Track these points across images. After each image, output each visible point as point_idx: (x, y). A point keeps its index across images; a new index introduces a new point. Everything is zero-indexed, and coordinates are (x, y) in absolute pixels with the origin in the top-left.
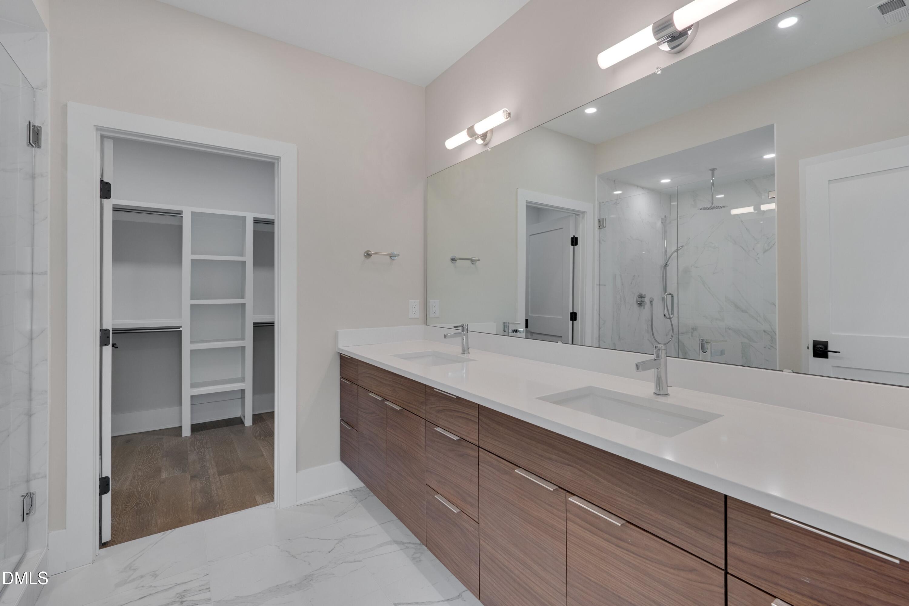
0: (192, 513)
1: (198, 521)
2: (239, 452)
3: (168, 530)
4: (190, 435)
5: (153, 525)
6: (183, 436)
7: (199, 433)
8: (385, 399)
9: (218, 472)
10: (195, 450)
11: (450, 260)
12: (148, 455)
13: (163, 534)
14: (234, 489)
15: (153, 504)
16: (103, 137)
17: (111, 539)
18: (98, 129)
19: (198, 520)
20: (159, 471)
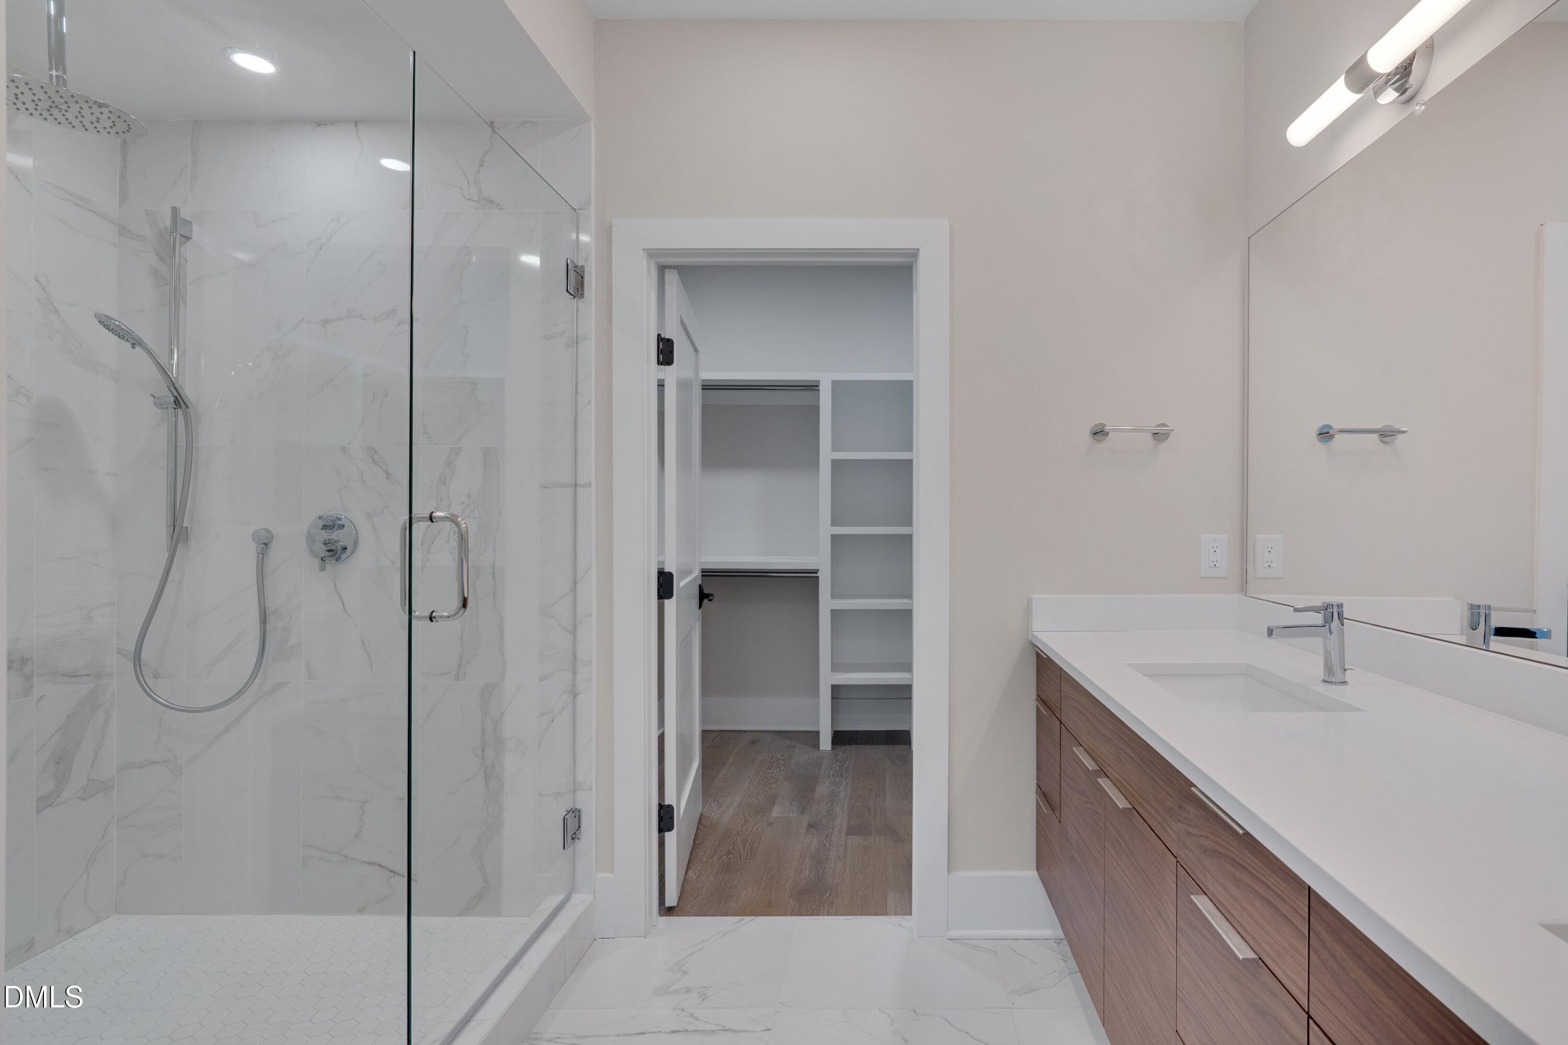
0: (789, 894)
1: (793, 913)
2: (888, 798)
3: (749, 915)
4: (830, 749)
5: (734, 898)
6: (821, 749)
7: (844, 748)
8: (1102, 770)
9: (848, 826)
10: (829, 777)
11: (1315, 436)
12: (769, 771)
13: (740, 921)
14: (861, 867)
15: (746, 859)
16: (662, 269)
17: (678, 903)
18: (651, 254)
19: (793, 911)
20: (772, 801)
